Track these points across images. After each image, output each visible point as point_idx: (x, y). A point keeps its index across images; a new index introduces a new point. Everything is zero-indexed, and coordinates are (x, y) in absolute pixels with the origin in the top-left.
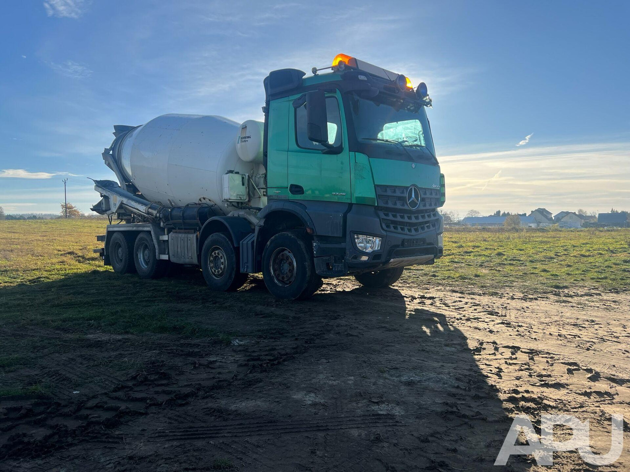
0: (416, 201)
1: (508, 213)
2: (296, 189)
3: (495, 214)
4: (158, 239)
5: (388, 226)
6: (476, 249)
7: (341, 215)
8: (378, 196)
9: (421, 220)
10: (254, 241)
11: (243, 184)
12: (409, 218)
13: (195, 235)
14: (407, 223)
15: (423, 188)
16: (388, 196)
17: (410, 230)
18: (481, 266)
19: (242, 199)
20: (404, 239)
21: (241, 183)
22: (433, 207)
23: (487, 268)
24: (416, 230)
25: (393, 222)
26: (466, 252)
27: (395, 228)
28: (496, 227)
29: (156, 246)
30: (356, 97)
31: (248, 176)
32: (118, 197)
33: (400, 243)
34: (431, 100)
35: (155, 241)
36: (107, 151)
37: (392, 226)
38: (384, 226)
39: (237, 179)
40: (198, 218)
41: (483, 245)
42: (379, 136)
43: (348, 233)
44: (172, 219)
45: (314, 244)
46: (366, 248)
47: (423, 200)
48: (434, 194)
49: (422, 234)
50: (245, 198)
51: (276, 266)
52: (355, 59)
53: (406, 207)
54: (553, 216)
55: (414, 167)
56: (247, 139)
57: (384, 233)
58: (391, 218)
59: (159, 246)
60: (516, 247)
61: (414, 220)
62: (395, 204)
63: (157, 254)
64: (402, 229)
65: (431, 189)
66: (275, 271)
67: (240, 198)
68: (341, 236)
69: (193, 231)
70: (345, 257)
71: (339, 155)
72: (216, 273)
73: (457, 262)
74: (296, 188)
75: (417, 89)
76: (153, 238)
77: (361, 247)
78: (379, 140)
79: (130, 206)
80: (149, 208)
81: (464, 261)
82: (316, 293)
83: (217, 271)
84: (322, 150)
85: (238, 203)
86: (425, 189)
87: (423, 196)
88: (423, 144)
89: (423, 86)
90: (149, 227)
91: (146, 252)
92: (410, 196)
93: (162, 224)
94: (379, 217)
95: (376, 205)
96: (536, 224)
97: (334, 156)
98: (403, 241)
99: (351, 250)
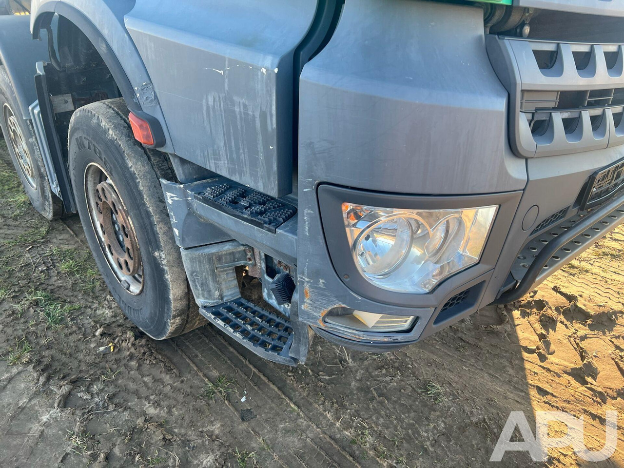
20: (593, 175)
45: (170, 198)
98: (584, 185)
99: (321, 281)
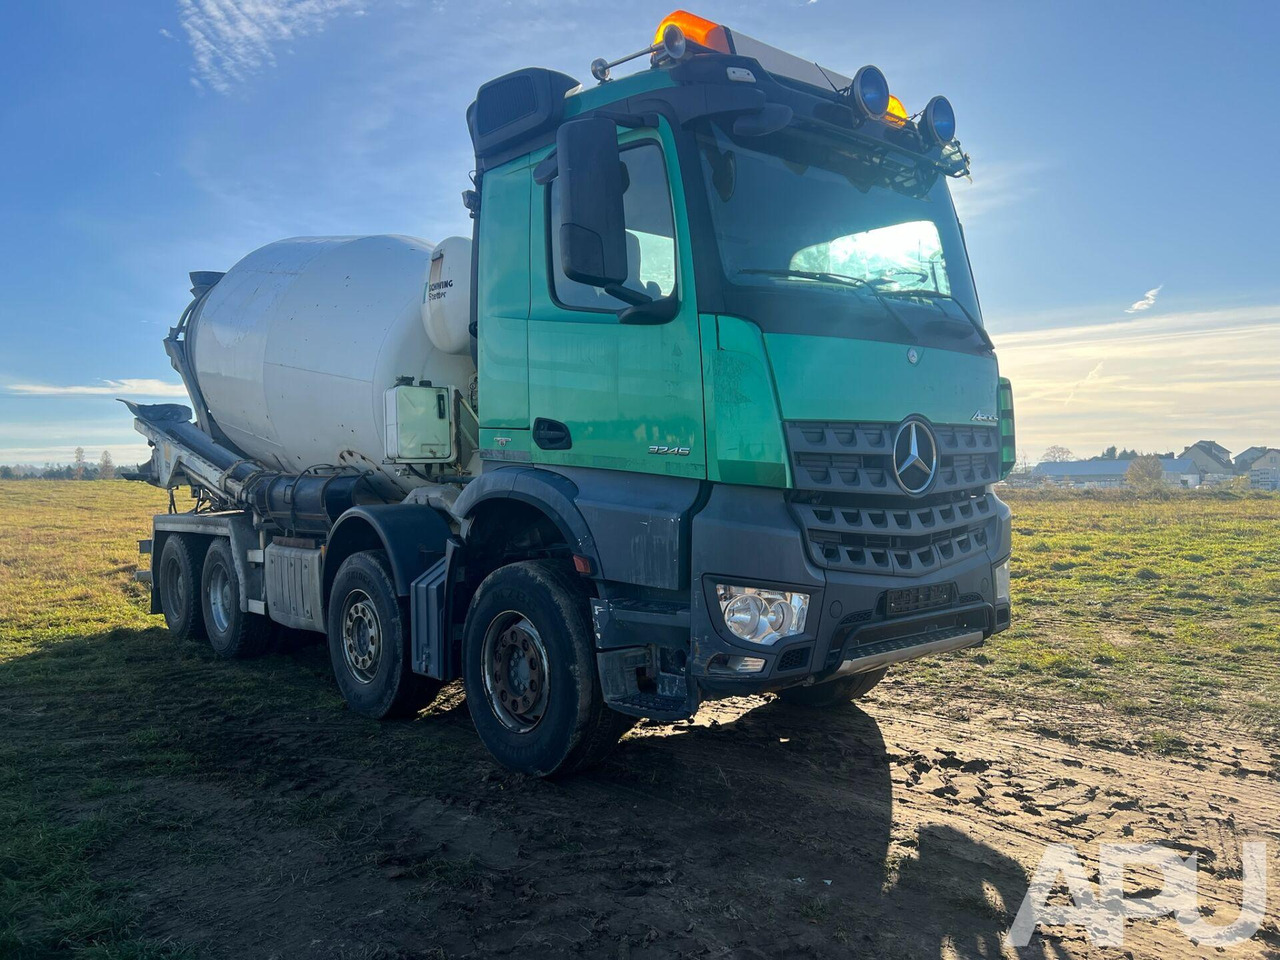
0: (923, 466)
1: (1133, 452)
2: (552, 434)
3: (1103, 454)
4: (244, 557)
5: (830, 554)
6: (1083, 558)
7: (674, 518)
8: (797, 458)
9: (940, 525)
10: (443, 582)
11: (441, 415)
12: (903, 521)
13: (317, 555)
14: (894, 538)
15: (946, 425)
16: (830, 455)
17: (904, 561)
18: (1105, 616)
19: (438, 455)
20: (886, 592)
21: (435, 411)
22: (979, 481)
23: (1123, 625)
24: (925, 558)
25: (848, 538)
26: (1058, 567)
27: (856, 556)
28: (1115, 487)
29: (241, 577)
30: (724, 145)
31: (457, 392)
32: (172, 447)
33: (871, 605)
34: (966, 159)
35: (238, 563)
36: (174, 332)
37: (843, 551)
38: (817, 553)
39: (425, 400)
40: (325, 508)
41: (1097, 539)
42: (799, 261)
43: (695, 579)
44: (272, 509)
45: (597, 610)
46: (755, 631)
47: (946, 461)
48: (979, 442)
49: (942, 571)
50: (449, 453)
51: (498, 667)
52: (727, 30)
53: (890, 488)
54: (1231, 457)
55: (914, 360)
56: (442, 290)
57: (817, 576)
58: (841, 525)
59: (248, 575)
60: (1180, 550)
61: (917, 528)
62: (855, 479)
63: (242, 597)
64: (880, 559)
65: (972, 427)
66: (495, 678)
67: (431, 452)
68: (675, 587)
69: (313, 542)
70: (689, 658)
71: (669, 326)
72: (358, 666)
73: (1038, 603)
74: (549, 429)
75: (924, 117)
76: (235, 555)
77: (742, 624)
78: (797, 274)
79: (194, 472)
80: (229, 477)
81: (1055, 599)
82: (629, 734)
83: (360, 659)
84: (618, 312)
85: (429, 466)
86: (952, 427)
87: (947, 451)
88: (944, 288)
89: (940, 108)
90: (226, 526)
91: (227, 588)
92: (904, 452)
93: (255, 518)
94: (797, 523)
95: (788, 486)
96: (1197, 477)
97: (654, 329)
98: (881, 598)
99: (706, 637)
